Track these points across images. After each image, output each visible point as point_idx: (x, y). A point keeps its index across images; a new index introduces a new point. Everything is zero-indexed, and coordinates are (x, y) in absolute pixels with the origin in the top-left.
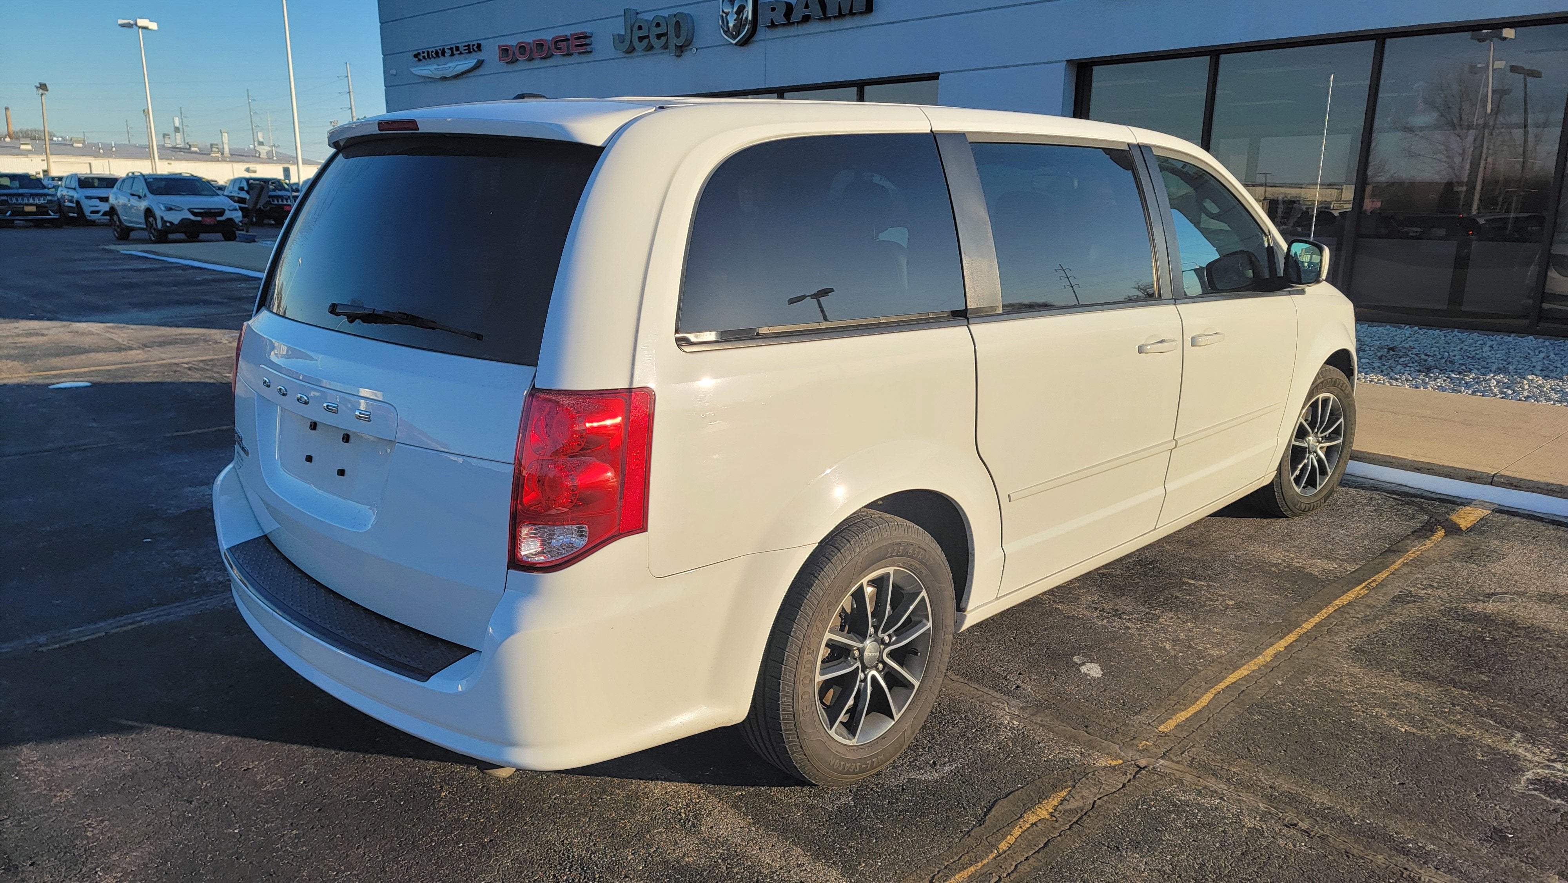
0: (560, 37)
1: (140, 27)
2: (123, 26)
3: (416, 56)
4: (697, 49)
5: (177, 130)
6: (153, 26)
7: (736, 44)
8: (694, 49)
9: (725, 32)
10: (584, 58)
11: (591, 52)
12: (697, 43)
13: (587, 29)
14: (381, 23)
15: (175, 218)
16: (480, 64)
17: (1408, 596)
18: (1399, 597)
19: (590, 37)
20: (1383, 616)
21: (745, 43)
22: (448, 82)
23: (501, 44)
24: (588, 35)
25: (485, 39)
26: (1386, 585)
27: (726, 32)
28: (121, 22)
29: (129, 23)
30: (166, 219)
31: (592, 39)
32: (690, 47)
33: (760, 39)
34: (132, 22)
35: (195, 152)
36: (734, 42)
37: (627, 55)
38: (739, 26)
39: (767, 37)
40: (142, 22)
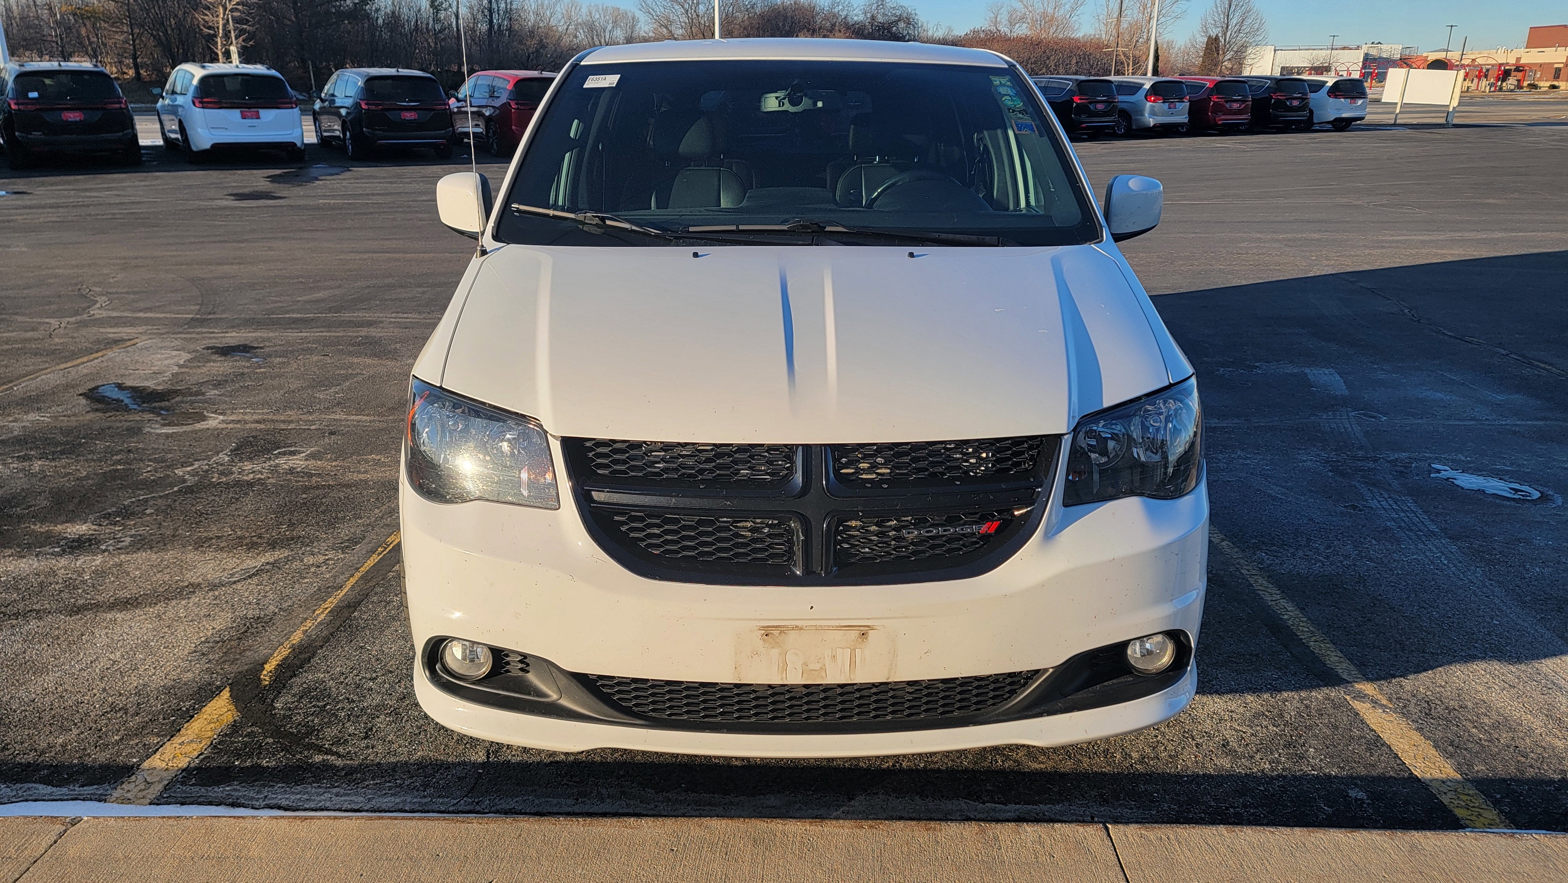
17: (347, 547)
18: (356, 543)
20: (376, 520)
26: (367, 552)
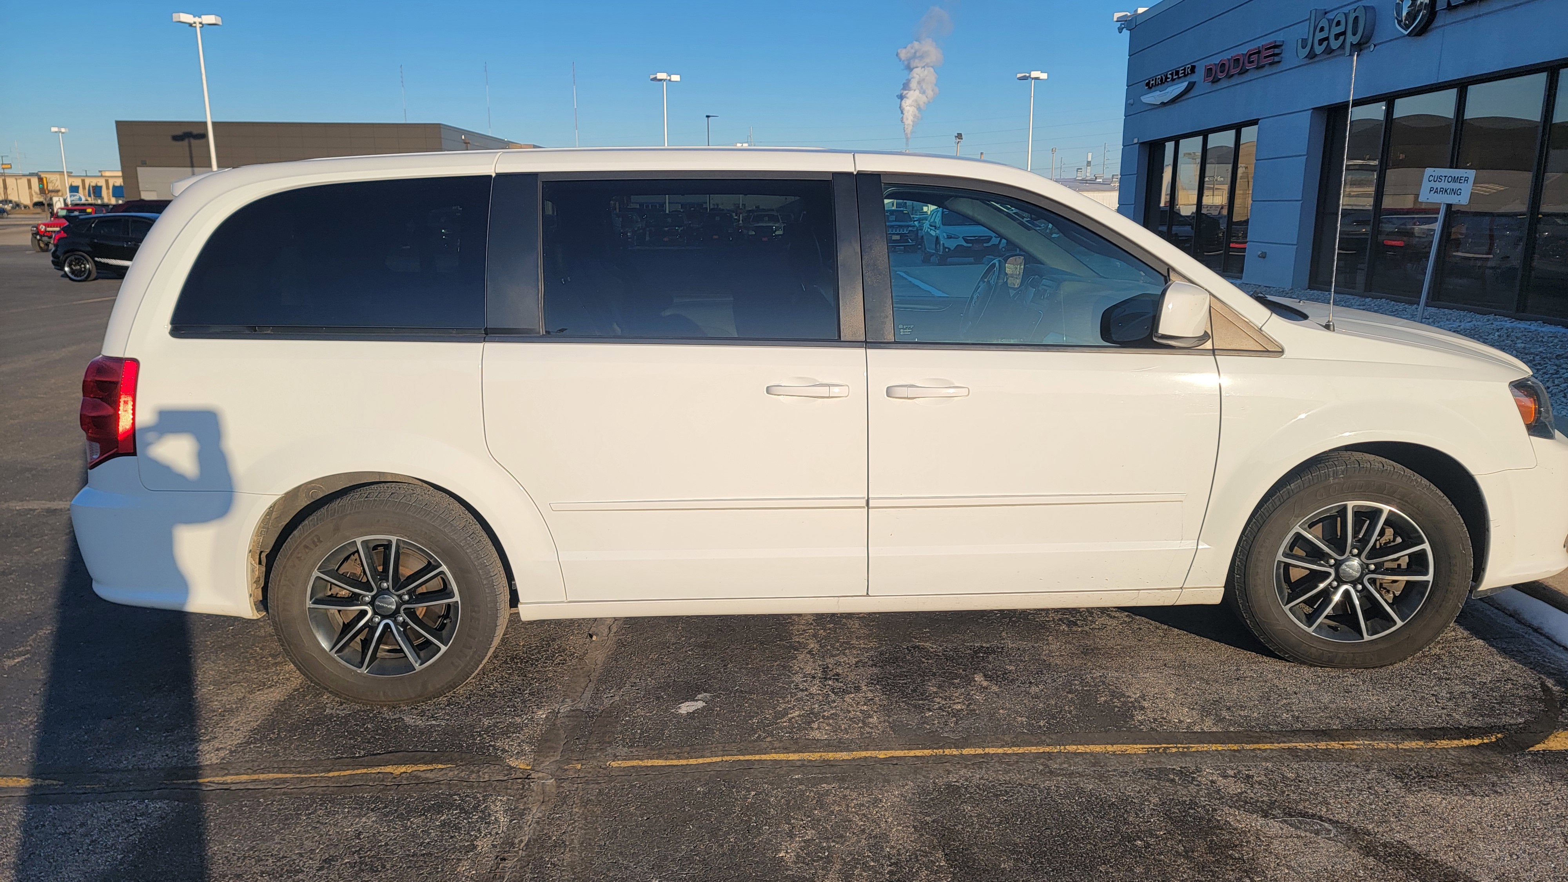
0: (1252, 50)
1: (1033, 79)
2: (1020, 79)
3: (1148, 84)
4: (1375, 46)
5: (1089, 164)
6: (1044, 76)
7: (1409, 35)
8: (1373, 46)
9: (1400, 25)
10: (1275, 69)
11: (1279, 62)
12: (1375, 40)
13: (1278, 38)
14: (1130, 56)
15: (952, 244)
16: (1191, 86)
19: (1281, 46)
21: (1421, 31)
22: (1167, 107)
23: (1208, 64)
24: (1277, 44)
25: (1198, 60)
27: (1399, 22)
28: (1019, 75)
29: (1025, 76)
30: (946, 246)
31: (1283, 47)
32: (1368, 45)
33: (1440, 24)
34: (1028, 75)
35: (1099, 183)
36: (1406, 33)
37: (1311, 61)
38: (1412, 16)
39: (1447, 22)
40: (1034, 74)
